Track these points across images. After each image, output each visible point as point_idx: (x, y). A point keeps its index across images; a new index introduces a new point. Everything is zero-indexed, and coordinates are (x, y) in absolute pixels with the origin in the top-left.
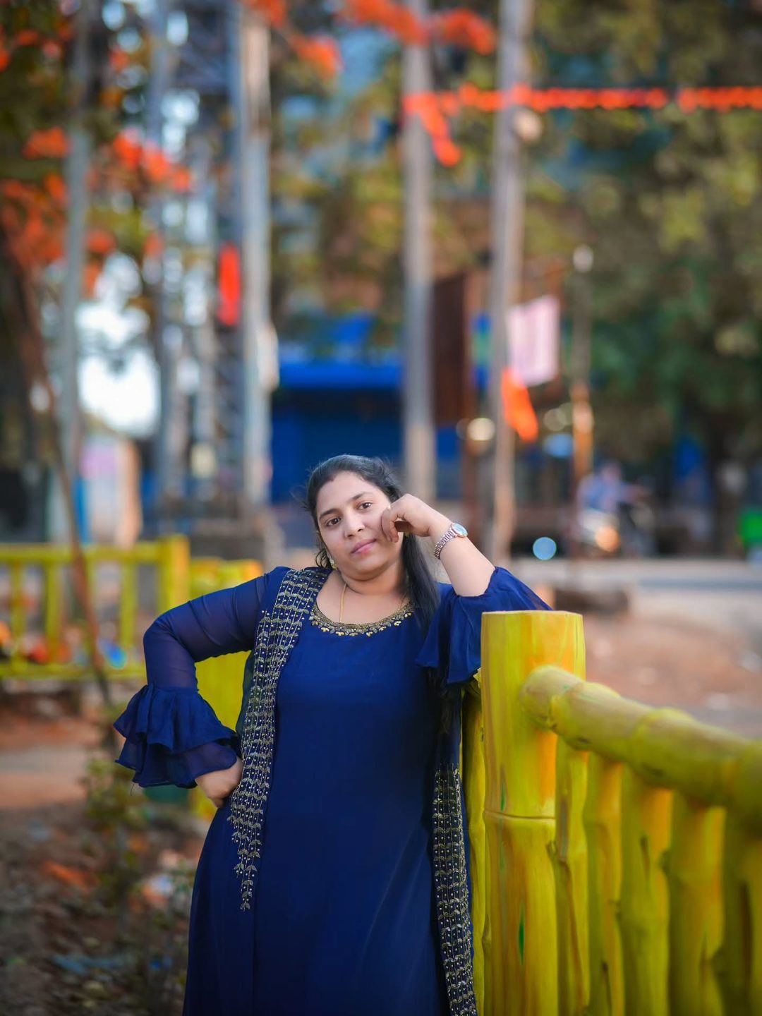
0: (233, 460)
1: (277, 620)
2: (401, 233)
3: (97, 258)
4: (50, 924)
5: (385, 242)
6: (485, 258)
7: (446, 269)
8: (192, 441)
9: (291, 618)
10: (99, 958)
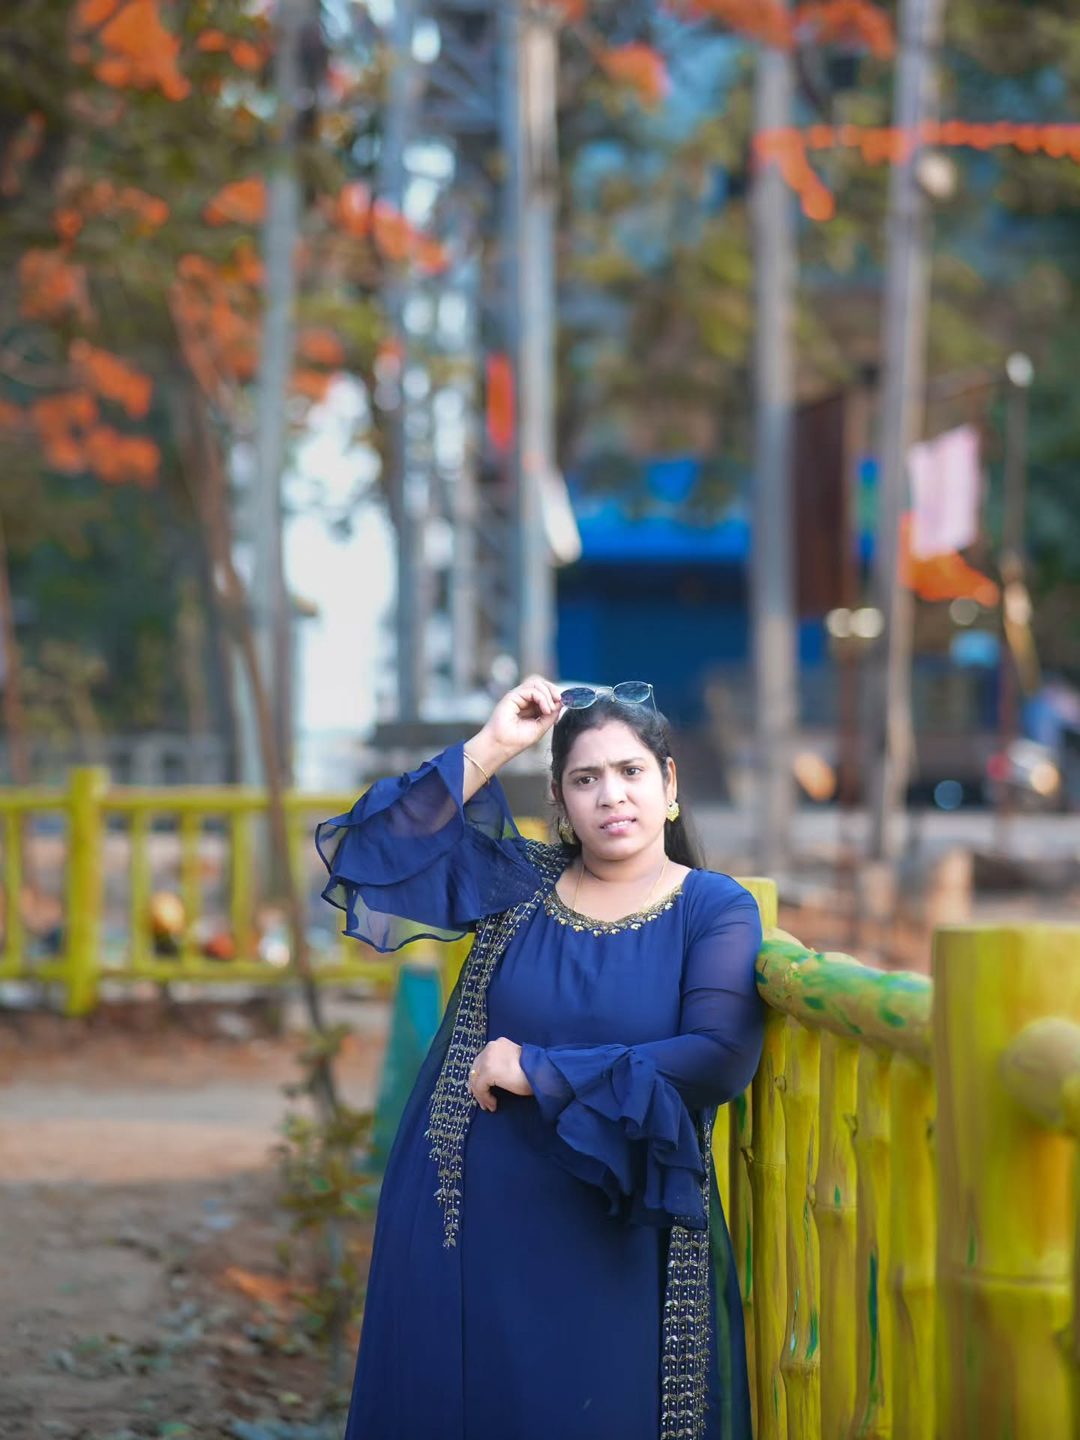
2: (751, 339)
4: (229, 1368)
5: (729, 348)
6: (871, 375)
7: (813, 388)
10: (300, 1425)
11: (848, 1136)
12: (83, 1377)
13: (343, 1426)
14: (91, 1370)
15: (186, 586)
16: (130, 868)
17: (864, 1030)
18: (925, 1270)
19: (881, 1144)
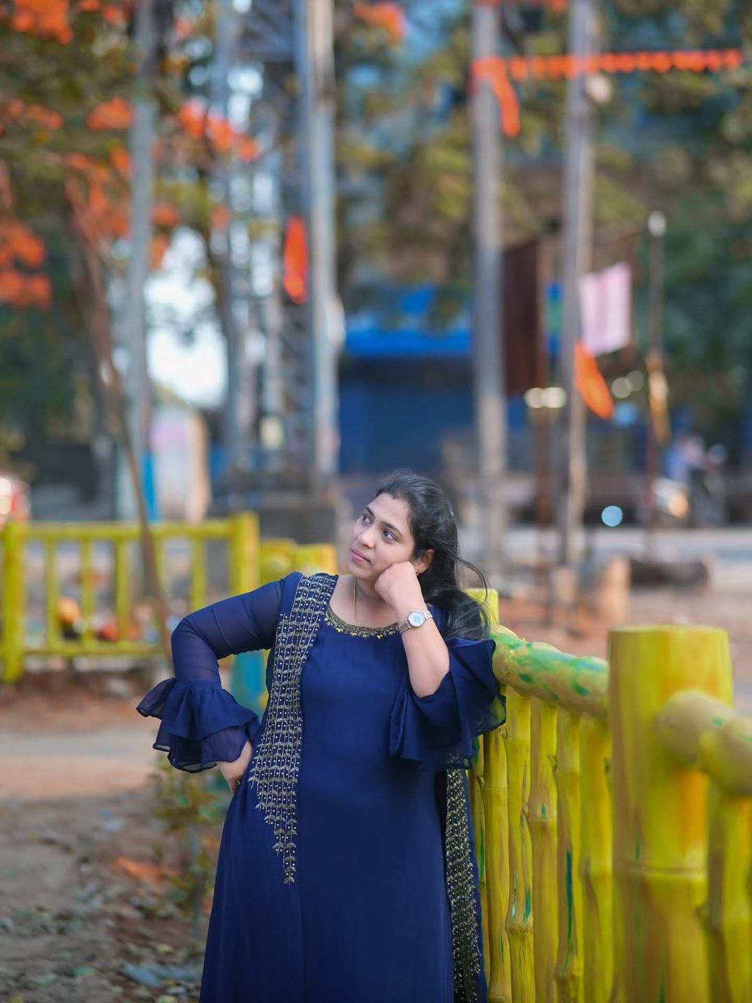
0: (302, 433)
1: (294, 623)
2: (471, 205)
3: (164, 232)
4: (121, 928)
5: (455, 211)
6: (555, 226)
7: (515, 237)
8: (260, 414)
9: (309, 620)
10: (171, 967)
11: (550, 770)
12: (21, 936)
13: (201, 968)
14: (26, 931)
15: (80, 378)
16: (45, 578)
17: (561, 697)
18: (605, 863)
19: (573, 774)
